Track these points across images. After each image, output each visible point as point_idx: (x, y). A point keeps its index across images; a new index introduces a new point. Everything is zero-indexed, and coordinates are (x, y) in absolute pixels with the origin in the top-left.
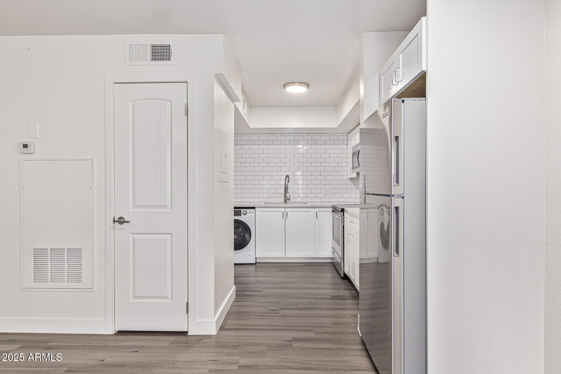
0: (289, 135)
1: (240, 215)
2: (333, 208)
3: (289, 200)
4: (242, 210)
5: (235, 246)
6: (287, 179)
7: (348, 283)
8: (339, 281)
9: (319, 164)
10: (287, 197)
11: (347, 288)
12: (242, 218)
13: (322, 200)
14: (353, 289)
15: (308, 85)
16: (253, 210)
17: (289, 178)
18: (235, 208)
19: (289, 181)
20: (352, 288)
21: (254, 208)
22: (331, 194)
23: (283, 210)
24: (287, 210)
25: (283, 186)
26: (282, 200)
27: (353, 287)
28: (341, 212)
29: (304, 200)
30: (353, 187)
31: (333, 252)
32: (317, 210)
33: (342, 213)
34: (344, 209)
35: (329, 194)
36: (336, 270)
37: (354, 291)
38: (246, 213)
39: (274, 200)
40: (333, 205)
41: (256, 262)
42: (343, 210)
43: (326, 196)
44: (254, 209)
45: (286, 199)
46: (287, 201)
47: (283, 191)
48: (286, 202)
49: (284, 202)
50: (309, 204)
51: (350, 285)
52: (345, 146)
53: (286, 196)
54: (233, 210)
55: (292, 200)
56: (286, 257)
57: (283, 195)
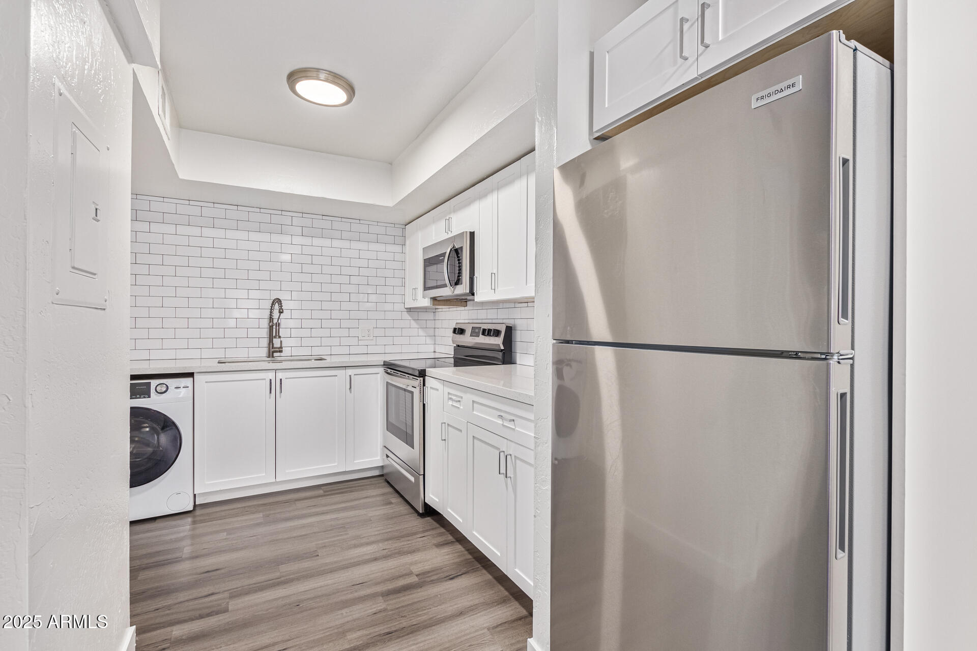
0: (280, 212)
1: (147, 394)
2: (384, 366)
3: (281, 352)
4: (154, 383)
5: (133, 475)
6: (277, 306)
7: (438, 526)
8: (416, 523)
9: (346, 279)
10: (275, 346)
11: (440, 539)
12: (153, 402)
13: (354, 350)
14: (454, 540)
15: (350, 90)
16: (188, 381)
17: (281, 304)
18: (133, 377)
19: (282, 312)
20: (450, 538)
21: (191, 375)
22: (371, 338)
23: (271, 375)
24: (280, 375)
25: (265, 323)
26: (264, 352)
27: (451, 534)
28: (419, 377)
29: (317, 352)
30: (414, 324)
31: (387, 456)
32: (350, 372)
33: (422, 379)
34: (424, 371)
35: (368, 338)
36: (397, 495)
37: (459, 547)
38: (165, 389)
39: (241, 354)
40: (384, 362)
41: (195, 506)
42: (422, 374)
43: (361, 343)
44: (192, 379)
45: (271, 350)
46: (275, 354)
47: (265, 333)
48: (273, 357)
49: (269, 357)
50: (329, 361)
51: (443, 530)
52: (398, 248)
53: (273, 344)
54: (129, 382)
55: (286, 351)
56: (278, 480)
57: (265, 342)
